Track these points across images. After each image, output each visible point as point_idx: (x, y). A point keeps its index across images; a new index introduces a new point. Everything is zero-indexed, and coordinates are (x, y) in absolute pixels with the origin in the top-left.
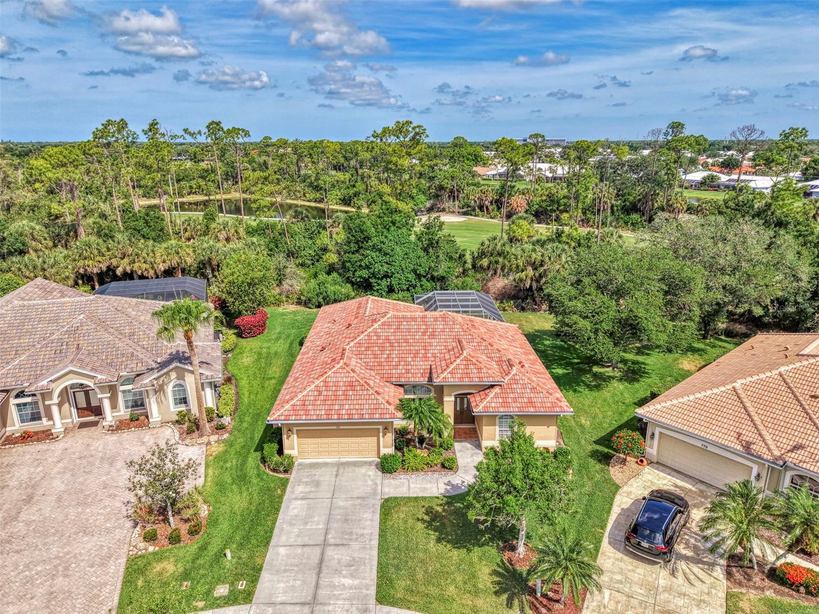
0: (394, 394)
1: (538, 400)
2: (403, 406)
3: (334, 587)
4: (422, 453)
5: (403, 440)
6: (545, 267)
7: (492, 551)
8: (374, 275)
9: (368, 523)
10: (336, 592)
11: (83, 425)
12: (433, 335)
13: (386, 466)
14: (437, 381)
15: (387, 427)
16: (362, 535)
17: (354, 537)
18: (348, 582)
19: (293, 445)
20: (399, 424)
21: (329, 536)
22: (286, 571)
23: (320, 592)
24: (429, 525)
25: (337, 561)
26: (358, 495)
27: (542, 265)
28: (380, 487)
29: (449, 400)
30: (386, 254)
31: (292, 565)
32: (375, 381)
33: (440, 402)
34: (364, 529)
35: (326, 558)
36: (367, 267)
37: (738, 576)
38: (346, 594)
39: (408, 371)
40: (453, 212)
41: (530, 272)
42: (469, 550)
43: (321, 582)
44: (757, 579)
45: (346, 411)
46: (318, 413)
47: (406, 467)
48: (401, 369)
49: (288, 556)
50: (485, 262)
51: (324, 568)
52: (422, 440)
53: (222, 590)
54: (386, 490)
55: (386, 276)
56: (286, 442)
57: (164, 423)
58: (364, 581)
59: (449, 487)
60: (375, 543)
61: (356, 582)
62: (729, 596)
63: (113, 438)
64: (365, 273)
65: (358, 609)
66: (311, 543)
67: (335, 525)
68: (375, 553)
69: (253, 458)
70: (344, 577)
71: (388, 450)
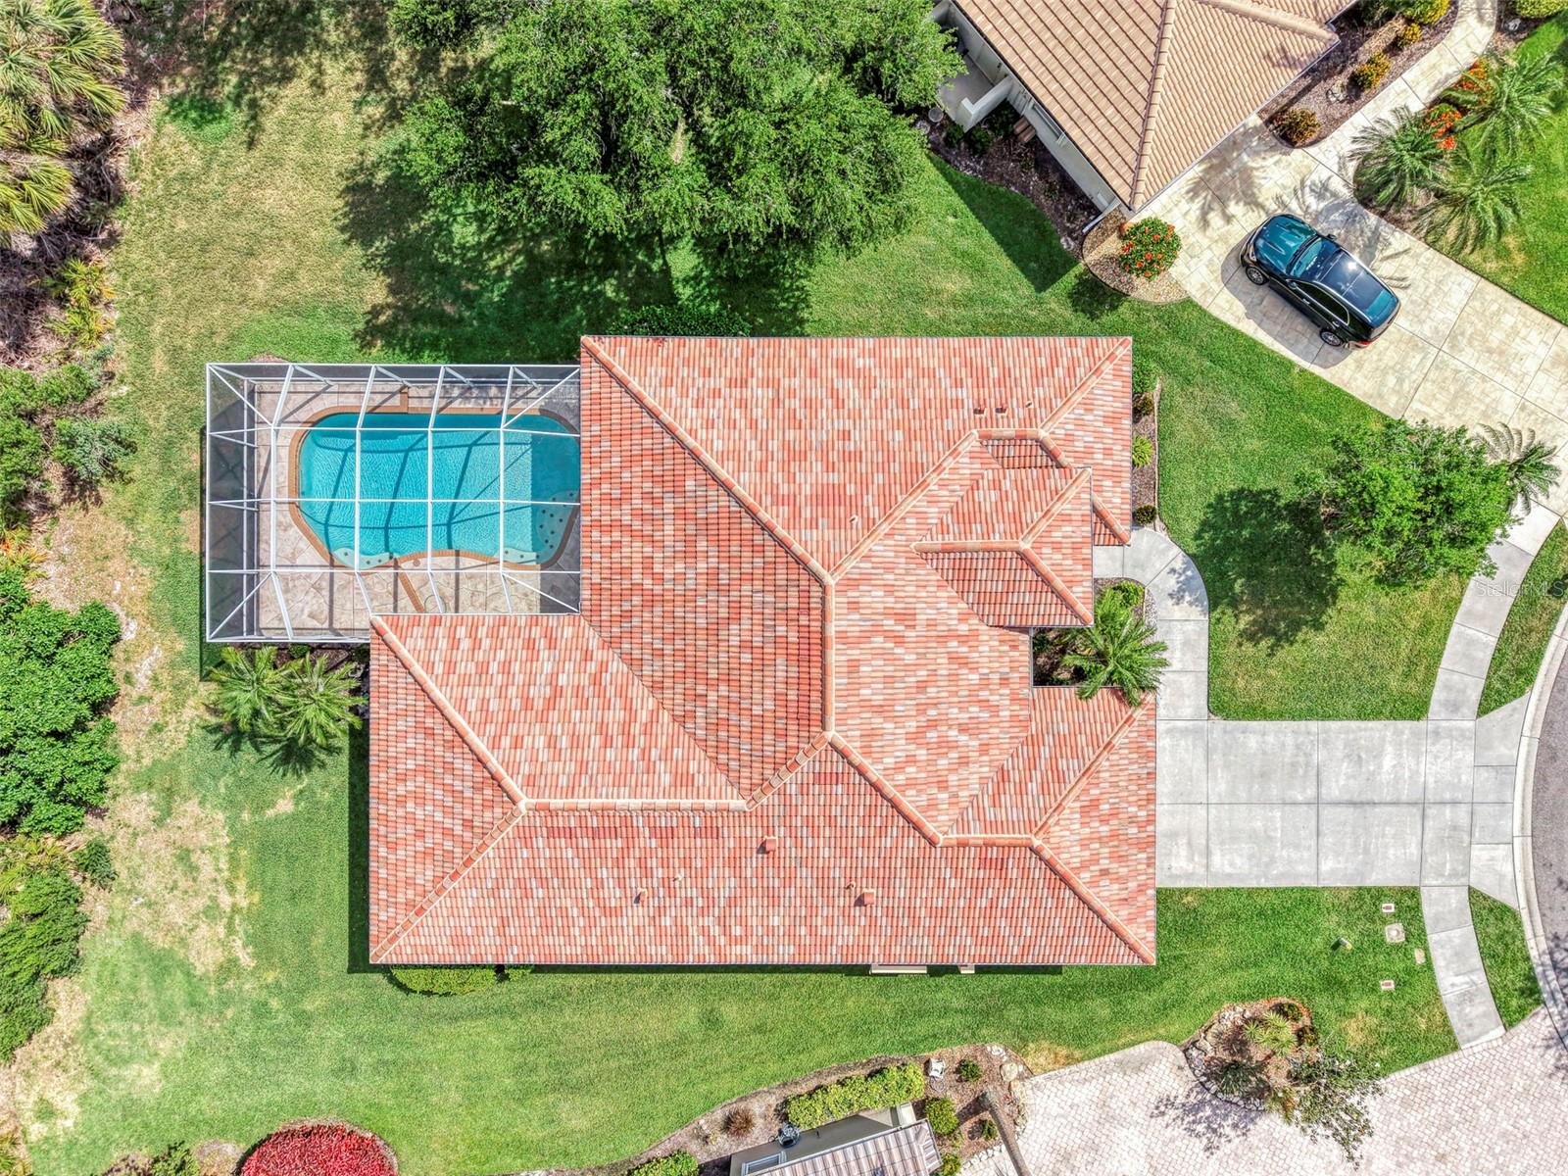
3: (1397, 779)
9: (1271, 739)
10: (1407, 774)
16: (1298, 747)
17: (1301, 759)
18: (1388, 762)
21: (1300, 798)
22: (1366, 851)
23: (1404, 798)
24: (1282, 639)
25: (1352, 781)
26: (1202, 758)
28: (1179, 724)
31: (1355, 845)
34: (1283, 745)
35: (1346, 797)
38: (1409, 761)
39: (1004, 681)
43: (1388, 799)
49: (1337, 854)
51: (1364, 798)
53: (1394, 933)
54: (1187, 712)
58: (1388, 739)
59: (1187, 598)
60: (1314, 726)
61: (1389, 749)
65: (1433, 744)
66: (1313, 822)
67: (1275, 792)
68: (1334, 725)
70: (1380, 767)
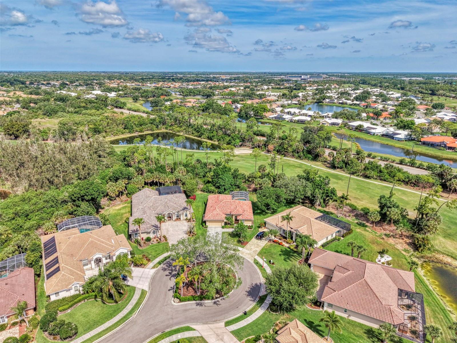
0: (224, 216)
1: (248, 217)
2: (226, 218)
4: (229, 226)
5: (226, 224)
7: (237, 238)
8: (221, 185)
11: (169, 220)
12: (232, 205)
13: (223, 227)
14: (232, 214)
15: (223, 221)
19: (207, 224)
20: (225, 221)
24: (229, 235)
29: (234, 217)
30: (224, 180)
32: (221, 213)
33: (232, 217)
34: (220, 235)
36: (219, 183)
37: (269, 241)
40: (249, 147)
41: (259, 186)
42: (234, 238)
44: (271, 242)
45: (217, 218)
46: (212, 219)
47: (226, 228)
48: (226, 211)
50: (250, 179)
52: (229, 223)
54: (223, 231)
55: (224, 185)
56: (207, 223)
57: (183, 220)
59: (232, 230)
62: (267, 243)
63: (175, 222)
64: (218, 185)
69: (201, 226)
71: (223, 225)
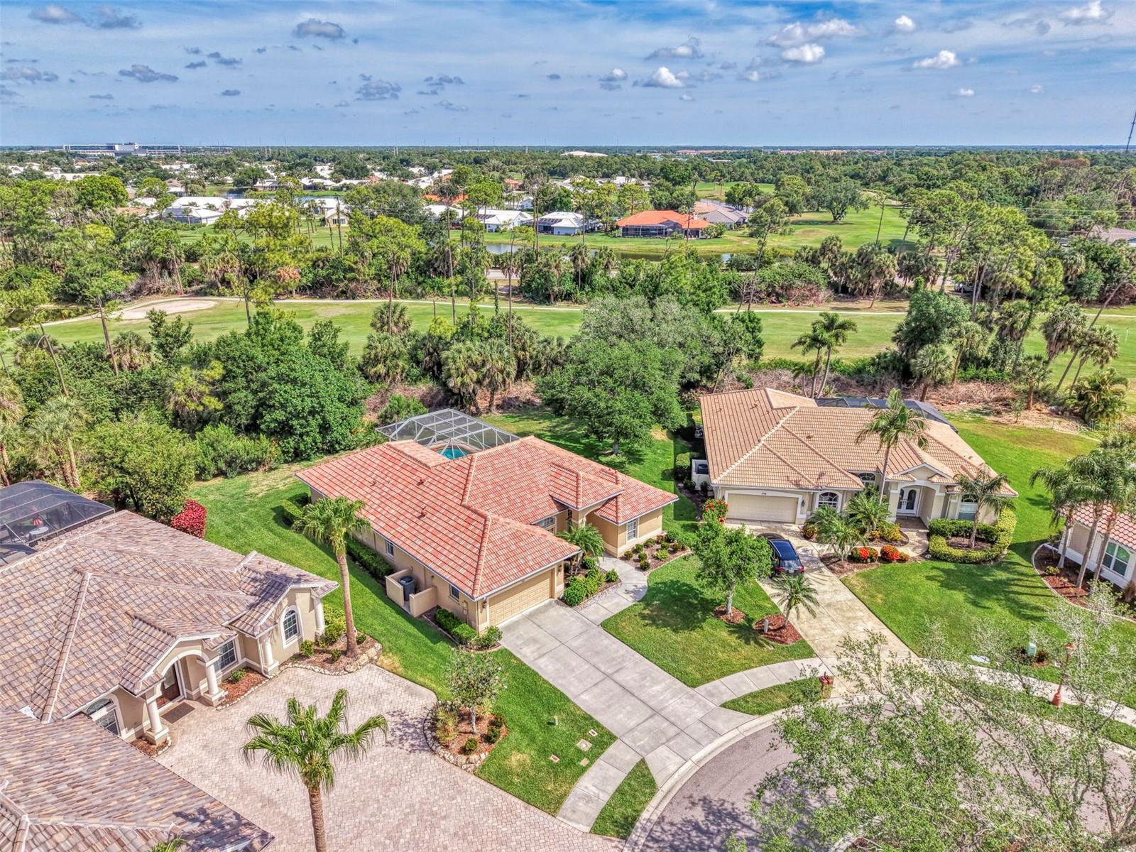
3: (654, 696)
6: (488, 366)
7: (712, 621)
9: (614, 646)
10: (661, 698)
16: (622, 656)
17: (619, 660)
18: (657, 688)
21: (603, 669)
23: (650, 704)
24: (656, 625)
25: (633, 681)
26: (579, 632)
27: (483, 365)
28: (584, 619)
30: (304, 385)
31: (607, 701)
34: (617, 651)
35: (624, 684)
37: (837, 568)
38: (667, 695)
39: (536, 508)
40: (176, 292)
42: (701, 628)
43: (642, 699)
44: (846, 565)
48: (529, 508)
49: (595, 697)
50: (381, 369)
51: (631, 690)
53: (584, 745)
54: (592, 618)
58: (666, 682)
59: (632, 595)
60: (638, 656)
61: (662, 685)
62: (843, 582)
65: (686, 699)
66: (598, 680)
67: (595, 660)
68: (647, 662)
70: (651, 687)
